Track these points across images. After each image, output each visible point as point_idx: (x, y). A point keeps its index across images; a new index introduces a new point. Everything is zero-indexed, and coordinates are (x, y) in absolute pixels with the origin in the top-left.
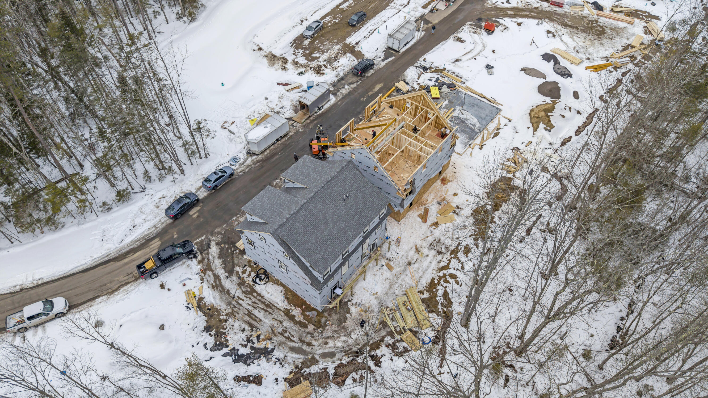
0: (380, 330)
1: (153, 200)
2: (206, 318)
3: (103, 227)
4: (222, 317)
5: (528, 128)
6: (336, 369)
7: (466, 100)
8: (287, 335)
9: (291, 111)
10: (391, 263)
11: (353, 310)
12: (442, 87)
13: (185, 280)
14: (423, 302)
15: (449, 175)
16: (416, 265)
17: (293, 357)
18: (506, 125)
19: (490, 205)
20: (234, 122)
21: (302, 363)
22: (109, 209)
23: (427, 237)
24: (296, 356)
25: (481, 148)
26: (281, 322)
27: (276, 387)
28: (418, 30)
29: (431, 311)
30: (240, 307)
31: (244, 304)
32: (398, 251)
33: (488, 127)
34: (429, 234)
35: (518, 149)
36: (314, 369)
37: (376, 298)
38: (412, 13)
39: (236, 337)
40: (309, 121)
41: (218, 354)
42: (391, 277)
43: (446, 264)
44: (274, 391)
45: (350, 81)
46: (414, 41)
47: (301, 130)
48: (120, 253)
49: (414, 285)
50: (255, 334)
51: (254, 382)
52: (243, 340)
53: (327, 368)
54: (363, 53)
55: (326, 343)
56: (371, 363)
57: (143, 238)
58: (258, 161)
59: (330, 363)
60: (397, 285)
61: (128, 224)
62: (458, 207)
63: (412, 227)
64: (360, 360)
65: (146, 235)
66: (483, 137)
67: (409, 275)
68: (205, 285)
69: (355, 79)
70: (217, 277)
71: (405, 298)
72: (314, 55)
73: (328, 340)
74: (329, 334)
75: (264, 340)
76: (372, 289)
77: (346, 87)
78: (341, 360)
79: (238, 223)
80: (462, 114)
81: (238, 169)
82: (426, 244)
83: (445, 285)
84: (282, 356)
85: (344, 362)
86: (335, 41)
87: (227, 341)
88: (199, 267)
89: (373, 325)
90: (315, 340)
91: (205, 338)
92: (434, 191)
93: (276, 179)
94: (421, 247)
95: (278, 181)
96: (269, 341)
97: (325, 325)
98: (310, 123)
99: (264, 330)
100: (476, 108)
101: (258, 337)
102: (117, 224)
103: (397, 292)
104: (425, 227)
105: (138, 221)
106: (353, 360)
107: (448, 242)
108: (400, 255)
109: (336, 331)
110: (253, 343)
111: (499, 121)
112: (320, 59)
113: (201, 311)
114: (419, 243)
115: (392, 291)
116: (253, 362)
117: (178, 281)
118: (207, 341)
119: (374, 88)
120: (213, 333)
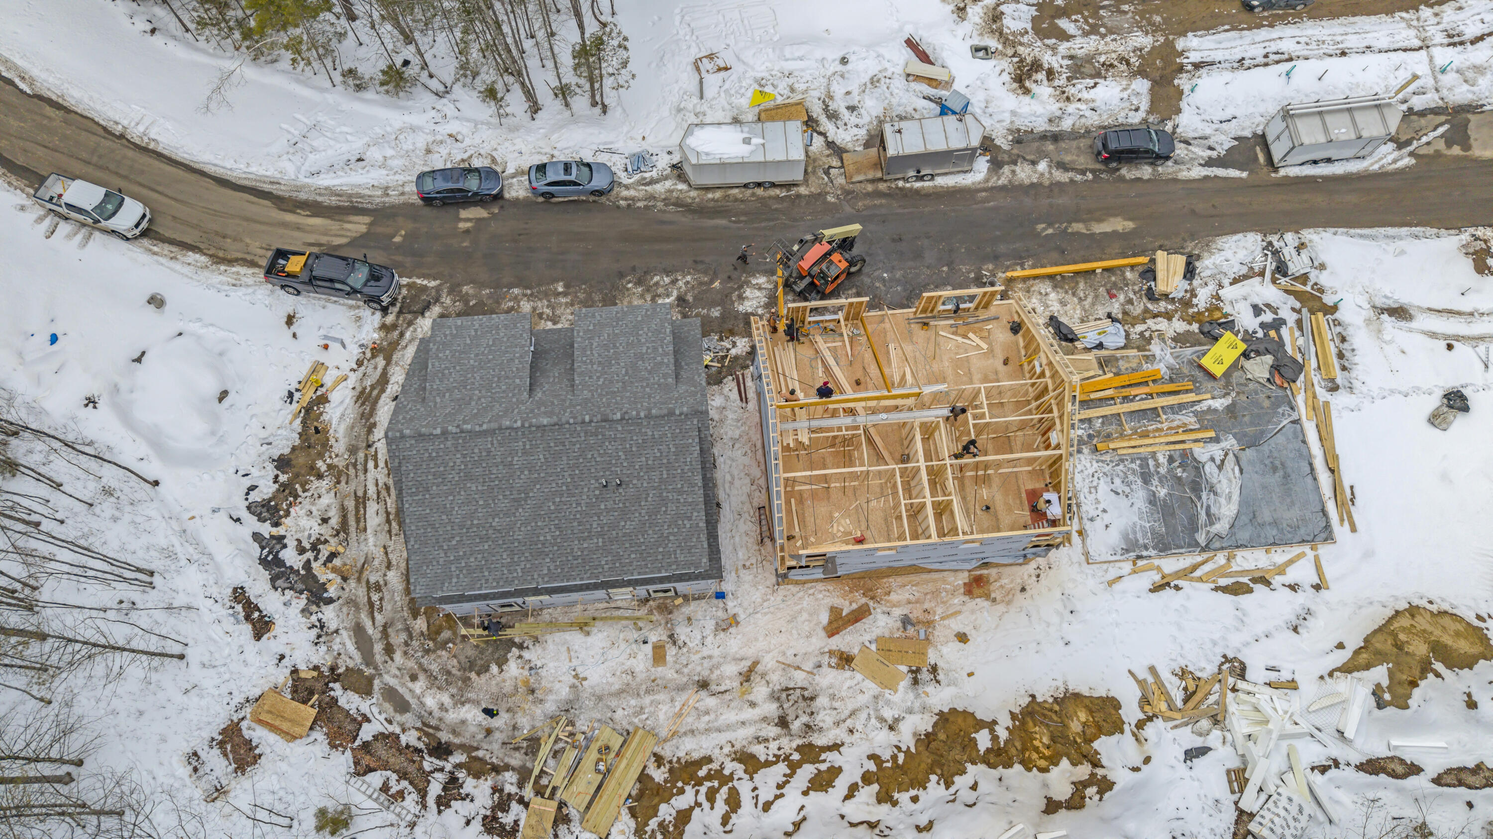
0: (517, 749)
1: (438, 128)
2: (297, 442)
3: (321, 117)
4: (320, 464)
5: (1341, 646)
6: (380, 737)
7: (1280, 438)
8: (375, 597)
9: (862, 133)
10: (671, 651)
11: (513, 668)
12: (1258, 353)
13: (335, 339)
14: (639, 780)
15: (1004, 581)
16: (711, 702)
17: (346, 643)
18: (1293, 588)
19: (995, 738)
20: (726, 69)
21: (347, 669)
22: (359, 88)
23: (799, 668)
24: (351, 647)
25: (1156, 588)
26: (389, 566)
27: (272, 669)
28: (1401, 145)
29: (633, 812)
30: (361, 474)
31: (372, 473)
32: (710, 639)
33: (1240, 554)
34: (808, 666)
35: (1241, 672)
36: (350, 701)
37: (573, 686)
38: (1449, 79)
39: (305, 522)
40: (870, 188)
41: (252, 524)
42: (641, 677)
43: (762, 758)
44: (263, 671)
45: (1067, 158)
46: (1354, 167)
47: (830, 198)
48: (294, 194)
49: (664, 733)
50: (333, 545)
51: (254, 625)
52: (310, 536)
53: (368, 720)
54: (1183, 104)
55: (414, 678)
56: (435, 789)
57: (350, 196)
58: (678, 203)
59: (382, 718)
60: (633, 702)
61: (356, 145)
62: (934, 669)
63: (793, 619)
64: (429, 762)
65: (359, 195)
66: (1195, 568)
67: (678, 705)
68: (353, 379)
69: (1084, 161)
70: (384, 380)
71: (616, 742)
72: (1064, 24)
73: (422, 677)
74: (434, 667)
75: (334, 570)
76: (582, 664)
77: (1042, 166)
78: (404, 731)
79: (511, 309)
80: (1220, 467)
81: (627, 187)
82: (777, 679)
83: (702, 798)
84: (333, 626)
85: (404, 739)
86: (1158, 19)
87: (287, 514)
88: (376, 336)
89: (515, 728)
90: (405, 653)
91: (262, 477)
92: (930, 587)
93: (667, 273)
94: (763, 676)
95: (667, 280)
96: (339, 580)
97: (443, 646)
98: (868, 195)
99: (353, 554)
100: (1274, 480)
101: (333, 555)
102: (345, 129)
103: (620, 713)
104: (820, 642)
105: (374, 154)
106: (421, 751)
107: (825, 718)
108: (705, 652)
109: (449, 673)
110: (316, 559)
111: (1291, 562)
112: (1063, 47)
113: (304, 422)
114: (768, 662)
115: (613, 703)
116: (283, 590)
117: (322, 332)
118: (261, 483)
119: (1100, 220)
120: (283, 478)
